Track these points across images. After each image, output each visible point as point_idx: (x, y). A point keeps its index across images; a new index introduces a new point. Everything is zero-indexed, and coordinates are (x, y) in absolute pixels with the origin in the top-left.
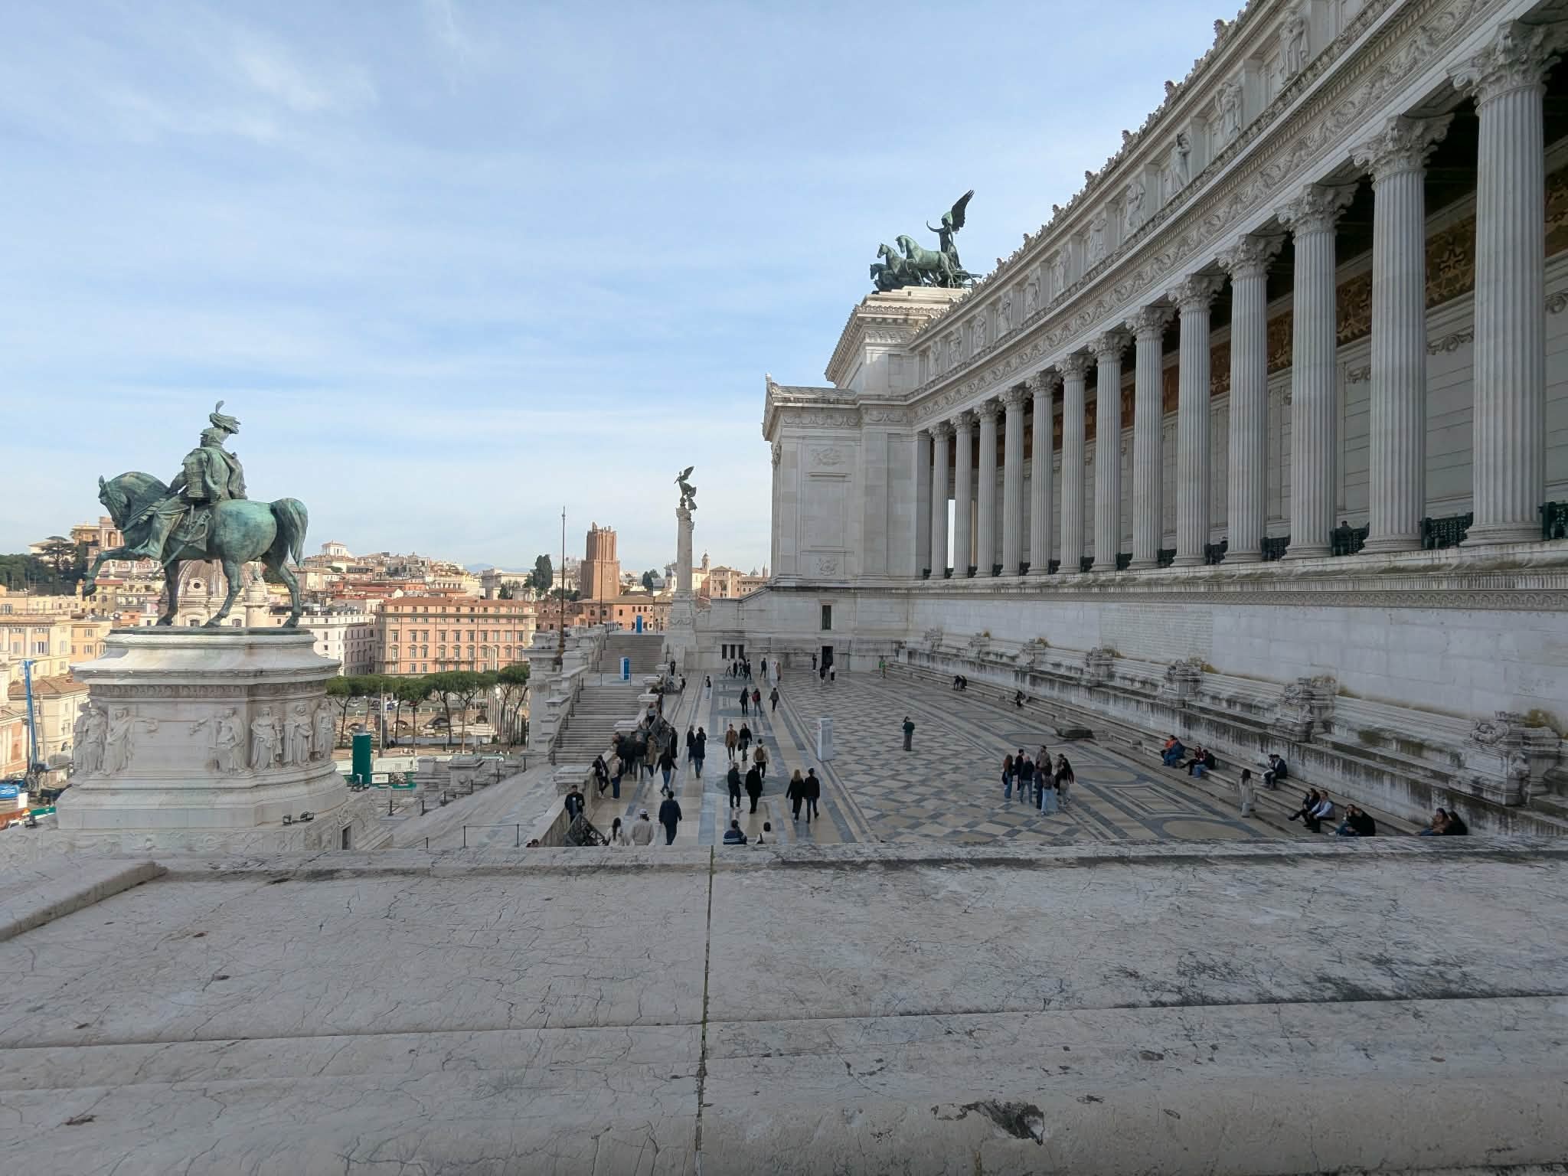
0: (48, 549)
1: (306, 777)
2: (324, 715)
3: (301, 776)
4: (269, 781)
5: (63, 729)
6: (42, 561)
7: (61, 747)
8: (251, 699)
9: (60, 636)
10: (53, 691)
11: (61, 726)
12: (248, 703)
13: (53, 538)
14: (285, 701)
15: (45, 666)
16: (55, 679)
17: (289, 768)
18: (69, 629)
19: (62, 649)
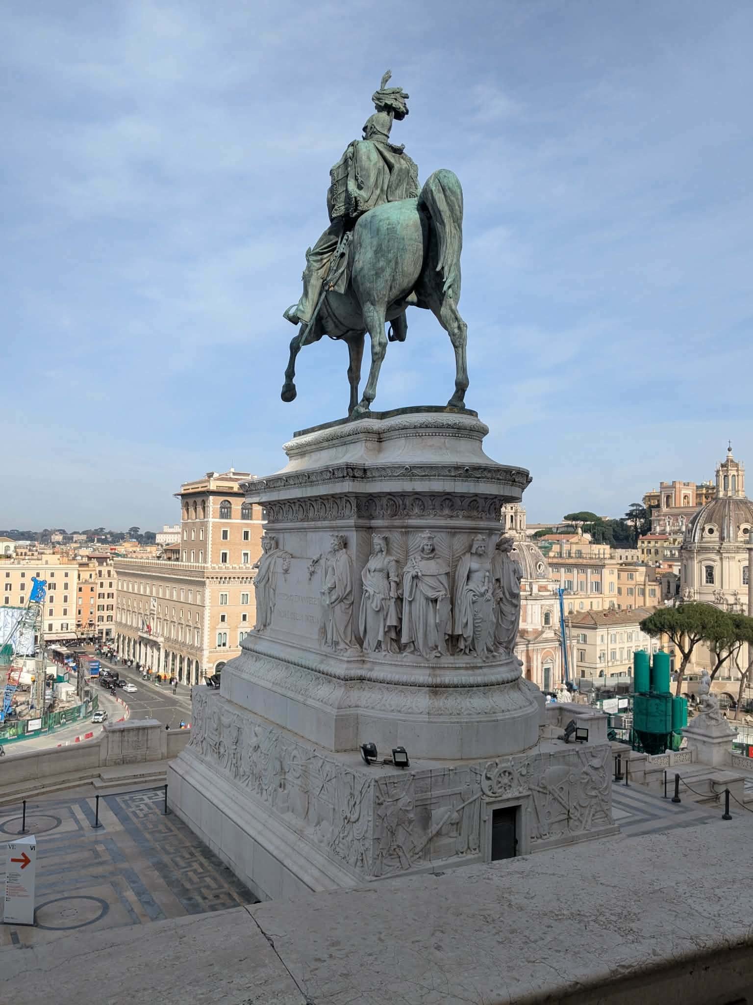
0: (630, 515)
1: (430, 680)
2: (475, 565)
3: (422, 676)
4: (378, 673)
5: (600, 658)
6: (626, 525)
7: (598, 673)
8: (362, 522)
9: (609, 577)
10: (593, 622)
11: (598, 655)
12: (358, 528)
13: (633, 505)
14: (407, 530)
15: (598, 602)
16: (597, 613)
17: (407, 657)
18: (616, 571)
19: (611, 590)
